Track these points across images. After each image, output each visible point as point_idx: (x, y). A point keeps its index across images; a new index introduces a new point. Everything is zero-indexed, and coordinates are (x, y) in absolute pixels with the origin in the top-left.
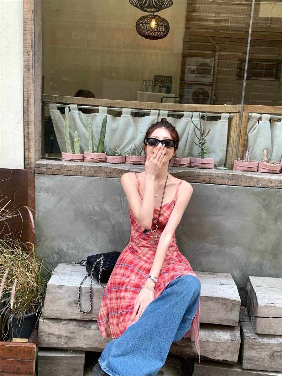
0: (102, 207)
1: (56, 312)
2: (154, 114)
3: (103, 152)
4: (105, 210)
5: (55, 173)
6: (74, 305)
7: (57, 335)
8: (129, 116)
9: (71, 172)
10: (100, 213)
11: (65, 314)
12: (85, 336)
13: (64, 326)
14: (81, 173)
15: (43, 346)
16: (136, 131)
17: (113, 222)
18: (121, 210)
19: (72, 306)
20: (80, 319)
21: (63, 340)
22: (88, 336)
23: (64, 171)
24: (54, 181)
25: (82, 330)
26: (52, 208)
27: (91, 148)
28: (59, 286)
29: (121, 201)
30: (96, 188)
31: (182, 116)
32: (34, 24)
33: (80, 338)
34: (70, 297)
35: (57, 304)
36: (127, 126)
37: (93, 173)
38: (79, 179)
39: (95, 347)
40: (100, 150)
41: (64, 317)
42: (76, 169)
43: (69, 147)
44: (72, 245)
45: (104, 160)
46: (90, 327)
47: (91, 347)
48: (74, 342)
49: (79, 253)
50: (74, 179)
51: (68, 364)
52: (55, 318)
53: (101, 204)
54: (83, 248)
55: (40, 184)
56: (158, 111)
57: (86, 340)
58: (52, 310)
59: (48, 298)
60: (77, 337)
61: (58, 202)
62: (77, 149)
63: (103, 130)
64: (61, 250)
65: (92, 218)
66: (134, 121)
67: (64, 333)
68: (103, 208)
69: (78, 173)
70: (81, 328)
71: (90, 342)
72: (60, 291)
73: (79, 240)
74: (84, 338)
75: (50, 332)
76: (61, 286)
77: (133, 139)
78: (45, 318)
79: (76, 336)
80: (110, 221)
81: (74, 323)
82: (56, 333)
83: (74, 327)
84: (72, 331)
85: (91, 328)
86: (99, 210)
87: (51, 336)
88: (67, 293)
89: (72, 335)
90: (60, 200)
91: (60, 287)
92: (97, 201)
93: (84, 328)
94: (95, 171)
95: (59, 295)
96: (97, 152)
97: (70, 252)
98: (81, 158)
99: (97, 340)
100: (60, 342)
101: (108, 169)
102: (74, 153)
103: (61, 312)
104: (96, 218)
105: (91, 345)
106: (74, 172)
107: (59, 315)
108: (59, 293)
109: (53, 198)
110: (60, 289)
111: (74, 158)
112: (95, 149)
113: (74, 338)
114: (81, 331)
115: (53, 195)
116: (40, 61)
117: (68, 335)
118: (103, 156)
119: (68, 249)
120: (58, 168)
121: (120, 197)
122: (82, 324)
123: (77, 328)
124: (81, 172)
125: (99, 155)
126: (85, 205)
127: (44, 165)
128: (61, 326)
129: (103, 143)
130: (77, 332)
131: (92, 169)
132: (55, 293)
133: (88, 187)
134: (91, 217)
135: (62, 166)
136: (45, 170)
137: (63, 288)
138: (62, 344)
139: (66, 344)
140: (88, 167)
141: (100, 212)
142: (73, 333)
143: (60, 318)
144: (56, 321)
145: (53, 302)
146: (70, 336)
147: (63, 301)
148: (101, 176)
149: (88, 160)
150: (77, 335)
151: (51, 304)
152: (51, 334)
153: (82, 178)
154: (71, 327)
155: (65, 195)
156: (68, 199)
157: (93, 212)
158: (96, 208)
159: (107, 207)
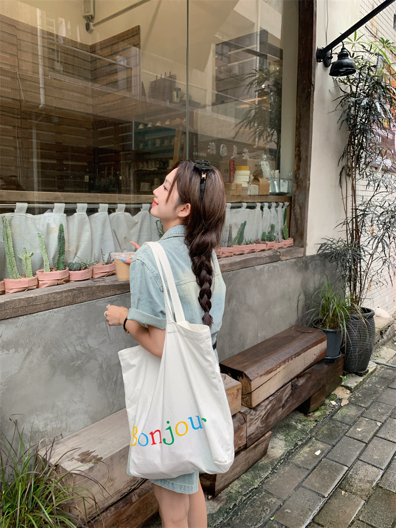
0: (86, 344)
4: (89, 347)
9: (42, 305)
10: (84, 354)
14: (55, 304)
18: (108, 341)
23: (31, 307)
24: (17, 327)
26: (17, 371)
29: (107, 327)
30: (77, 321)
37: (71, 299)
38: (53, 314)
42: (48, 299)
43: (13, 268)
44: (51, 416)
50: (46, 315)
53: (84, 341)
61: (25, 359)
68: (87, 346)
69: (52, 304)
80: (96, 360)
86: (82, 351)
90: (28, 354)
92: (79, 338)
94: (74, 296)
101: (89, 289)
104: (79, 362)
106: (46, 305)
115: (16, 351)
119: (46, 425)
124: (55, 302)
126: (63, 350)
127: (1, 305)
131: (70, 293)
133: (66, 321)
134: (72, 363)
135: (28, 301)
140: (65, 292)
141: (83, 352)
148: (82, 300)
153: (58, 311)
155: (35, 344)
156: (40, 349)
157: (75, 356)
158: (79, 348)
159: (92, 342)
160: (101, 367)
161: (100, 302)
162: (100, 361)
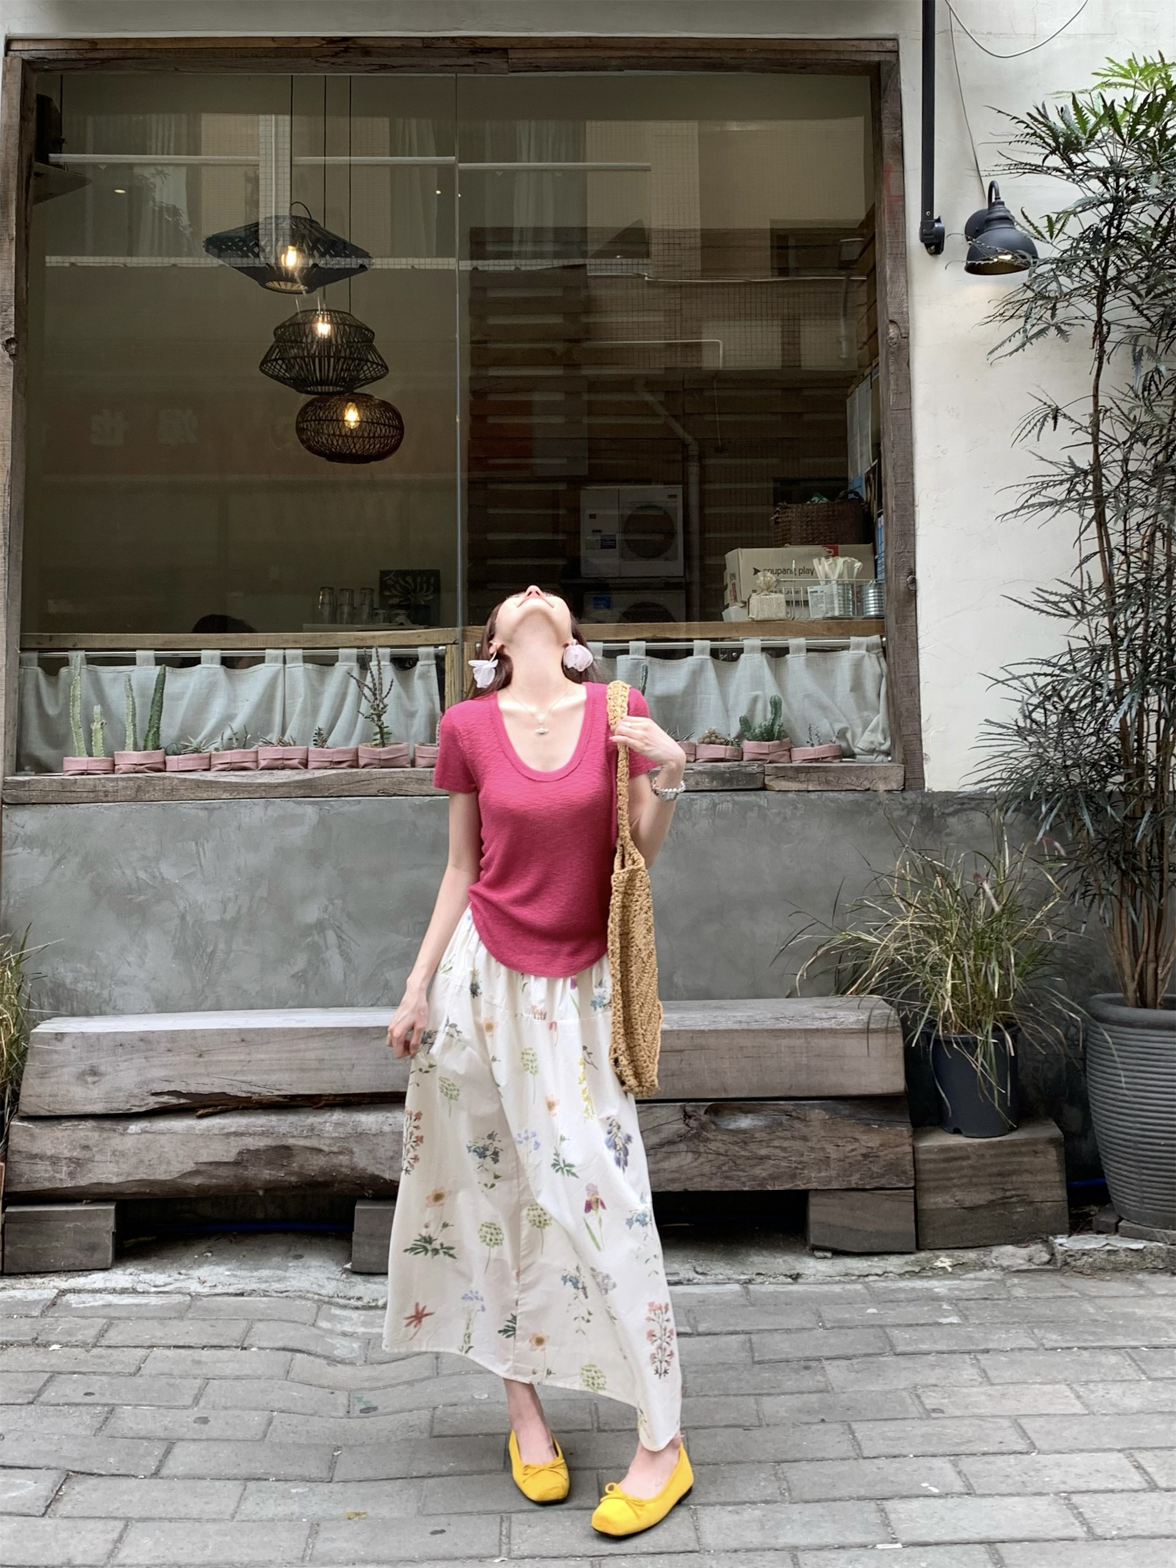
0: (155, 871)
1: (48, 1099)
2: (275, 659)
3: (158, 748)
4: (162, 878)
5: (49, 799)
6: (90, 1079)
7: (52, 1157)
8: (217, 666)
9: (85, 794)
10: (151, 887)
11: (69, 1102)
12: (114, 1153)
13: (66, 1133)
14: (106, 796)
15: (19, 1188)
16: (233, 700)
17: (182, 905)
18: (199, 876)
19: (86, 1082)
20: (104, 1112)
21: (65, 1168)
22: (123, 1154)
23: (69, 794)
24: (46, 817)
25: (109, 1138)
27: (130, 741)
28: (57, 1034)
29: (198, 852)
30: (141, 829)
31: (335, 659)
32: (10, 494)
33: (104, 1159)
34: (81, 1059)
35: (53, 1080)
36: (211, 688)
37: (133, 791)
38: (102, 810)
39: (138, 1177)
40: (150, 744)
41: (67, 1110)
42: (95, 786)
43: (78, 741)
44: (86, 970)
45: (161, 766)
46: (126, 1129)
47: (130, 1179)
48: (90, 1171)
49: (102, 988)
50: (92, 810)
51: (77, 1231)
52: (48, 1114)
53: (153, 865)
54: (112, 976)
55: (14, 828)
56: (281, 652)
57: (117, 1162)
58: (39, 1096)
59: (32, 1066)
60: (98, 1158)
61: (54, 868)
62: (98, 747)
63: (157, 698)
64: (61, 985)
65: (131, 899)
66: (230, 678)
67: (66, 1151)
68: (158, 873)
69: (98, 796)
70: (105, 1135)
71: (125, 1167)
72: (59, 1047)
73: (101, 954)
74: (113, 1159)
75: (34, 1152)
76: (62, 1034)
77: (228, 718)
78: (23, 1119)
79: (94, 1156)
80: (174, 903)
81: (90, 1124)
82: (49, 1154)
83: (89, 1134)
84: (86, 1143)
85: (129, 1131)
87: (38, 1161)
88: (73, 1050)
89: (87, 1154)
90: (60, 861)
91: (59, 1036)
92: (144, 858)
93: (112, 1134)
94: (139, 789)
95: (55, 1057)
96: (145, 749)
97: (80, 987)
98: (106, 766)
99: (142, 1161)
100: (58, 1175)
101: (167, 781)
102: (90, 755)
103: (59, 1098)
105: (129, 1174)
106: (92, 795)
107: (57, 1106)
108: (56, 1052)
109: (42, 859)
110: (58, 1043)
111: (92, 767)
112: (141, 743)
113: (91, 1160)
114: (107, 1142)
115: (42, 853)
116: (20, 565)
117: (75, 1154)
118: (157, 756)
119: (76, 981)
120: (54, 787)
121: (197, 844)
122: (107, 1124)
123: (96, 1134)
124: (106, 793)
125: (148, 756)
126: (115, 870)
127: (24, 783)
128: (59, 1134)
129: (158, 728)
130: (97, 1146)
131: (131, 783)
132: (51, 1052)
133: (122, 826)
134: (129, 897)
135: (63, 783)
136: (27, 793)
137: (67, 1040)
138: (63, 1179)
139: (72, 1178)
140: (123, 779)
142: (86, 1147)
143: (59, 1113)
144: (48, 1124)
145: (42, 1075)
146: (80, 1156)
147: (65, 1070)
148: (152, 798)
149: (124, 768)
150: (98, 1152)
151: (38, 1081)
152: (35, 1156)
153: (110, 807)
154: (82, 1134)
155: (69, 850)
156: (78, 859)
157: (135, 885)
158: (142, 875)
159: (168, 871)
160: (183, 918)
161: (188, 806)
162: (181, 908)
